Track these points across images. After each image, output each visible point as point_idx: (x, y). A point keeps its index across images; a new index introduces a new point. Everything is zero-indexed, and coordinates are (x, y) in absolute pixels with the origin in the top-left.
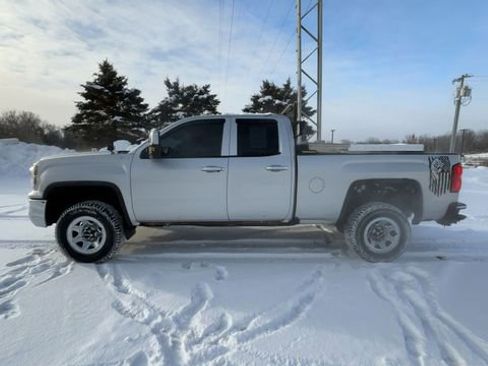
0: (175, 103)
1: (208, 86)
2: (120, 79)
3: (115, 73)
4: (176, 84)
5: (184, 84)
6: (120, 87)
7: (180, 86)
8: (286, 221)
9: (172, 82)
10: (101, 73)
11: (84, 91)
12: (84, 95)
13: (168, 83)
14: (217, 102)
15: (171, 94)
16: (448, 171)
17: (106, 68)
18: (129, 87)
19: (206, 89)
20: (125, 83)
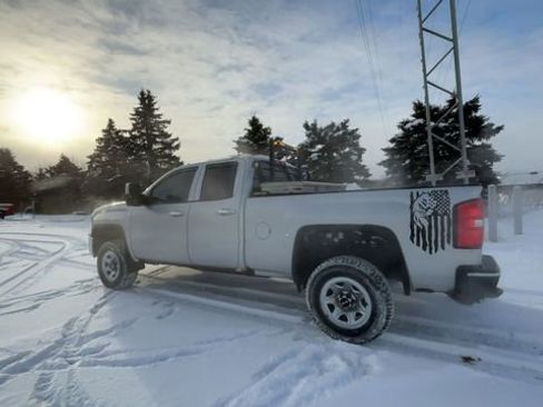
0: (312, 145)
1: (347, 121)
2: (265, 130)
3: (261, 125)
4: (314, 125)
5: (322, 124)
6: (265, 138)
7: (318, 126)
8: (239, 270)
9: (310, 124)
10: (250, 128)
11: (235, 145)
12: (237, 149)
13: (306, 126)
14: (359, 137)
15: (308, 136)
16: (446, 214)
17: (254, 122)
18: (273, 135)
19: (344, 125)
20: (269, 133)
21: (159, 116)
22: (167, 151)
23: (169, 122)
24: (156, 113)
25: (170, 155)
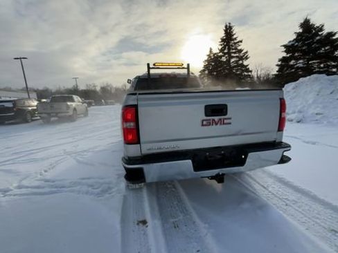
21: (235, 39)
22: (241, 62)
23: (241, 42)
24: (235, 37)
25: (242, 64)
